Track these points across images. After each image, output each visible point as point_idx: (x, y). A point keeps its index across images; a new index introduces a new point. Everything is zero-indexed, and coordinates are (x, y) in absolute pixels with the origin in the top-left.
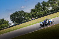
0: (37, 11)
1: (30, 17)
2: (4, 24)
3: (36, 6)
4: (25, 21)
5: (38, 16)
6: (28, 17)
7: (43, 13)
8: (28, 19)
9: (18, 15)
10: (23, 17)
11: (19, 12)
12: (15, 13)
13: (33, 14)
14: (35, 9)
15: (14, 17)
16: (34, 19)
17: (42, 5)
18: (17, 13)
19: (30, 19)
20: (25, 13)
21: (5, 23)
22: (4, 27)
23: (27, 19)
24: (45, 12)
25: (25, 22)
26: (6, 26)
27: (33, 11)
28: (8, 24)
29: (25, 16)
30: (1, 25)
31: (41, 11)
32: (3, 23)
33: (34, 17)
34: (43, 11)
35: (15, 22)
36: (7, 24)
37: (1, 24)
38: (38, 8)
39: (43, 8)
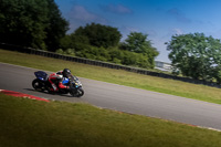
2: (138, 52)
4: (215, 81)
9: (200, 49)
10: (215, 65)
11: (210, 40)
12: (195, 38)
15: (184, 47)
18: (199, 41)
21: (143, 51)
22: (131, 63)
25: (210, 84)
26: (140, 65)
28: (151, 61)
30: (127, 52)
32: (138, 48)
35: (178, 66)
36: (146, 59)
37: (130, 49)
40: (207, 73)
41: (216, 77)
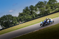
0: (25, 15)
1: (18, 21)
3: (24, 10)
4: (13, 25)
5: (26, 20)
6: (16, 21)
7: (31, 17)
8: (16, 23)
9: (6, 19)
10: (11, 21)
11: (7, 16)
12: (3, 17)
13: (20, 18)
14: (23, 12)
15: (2, 21)
16: (22, 23)
17: (30, 9)
18: (5, 17)
19: (18, 23)
20: (13, 17)
23: (14, 23)
24: (33, 16)
27: (21, 15)
29: (13, 20)
31: (29, 15)
33: (22, 21)
34: (31, 15)
35: (3, 26)
38: (25, 12)
39: (31, 12)
40: (10, 24)
41: (13, 24)
